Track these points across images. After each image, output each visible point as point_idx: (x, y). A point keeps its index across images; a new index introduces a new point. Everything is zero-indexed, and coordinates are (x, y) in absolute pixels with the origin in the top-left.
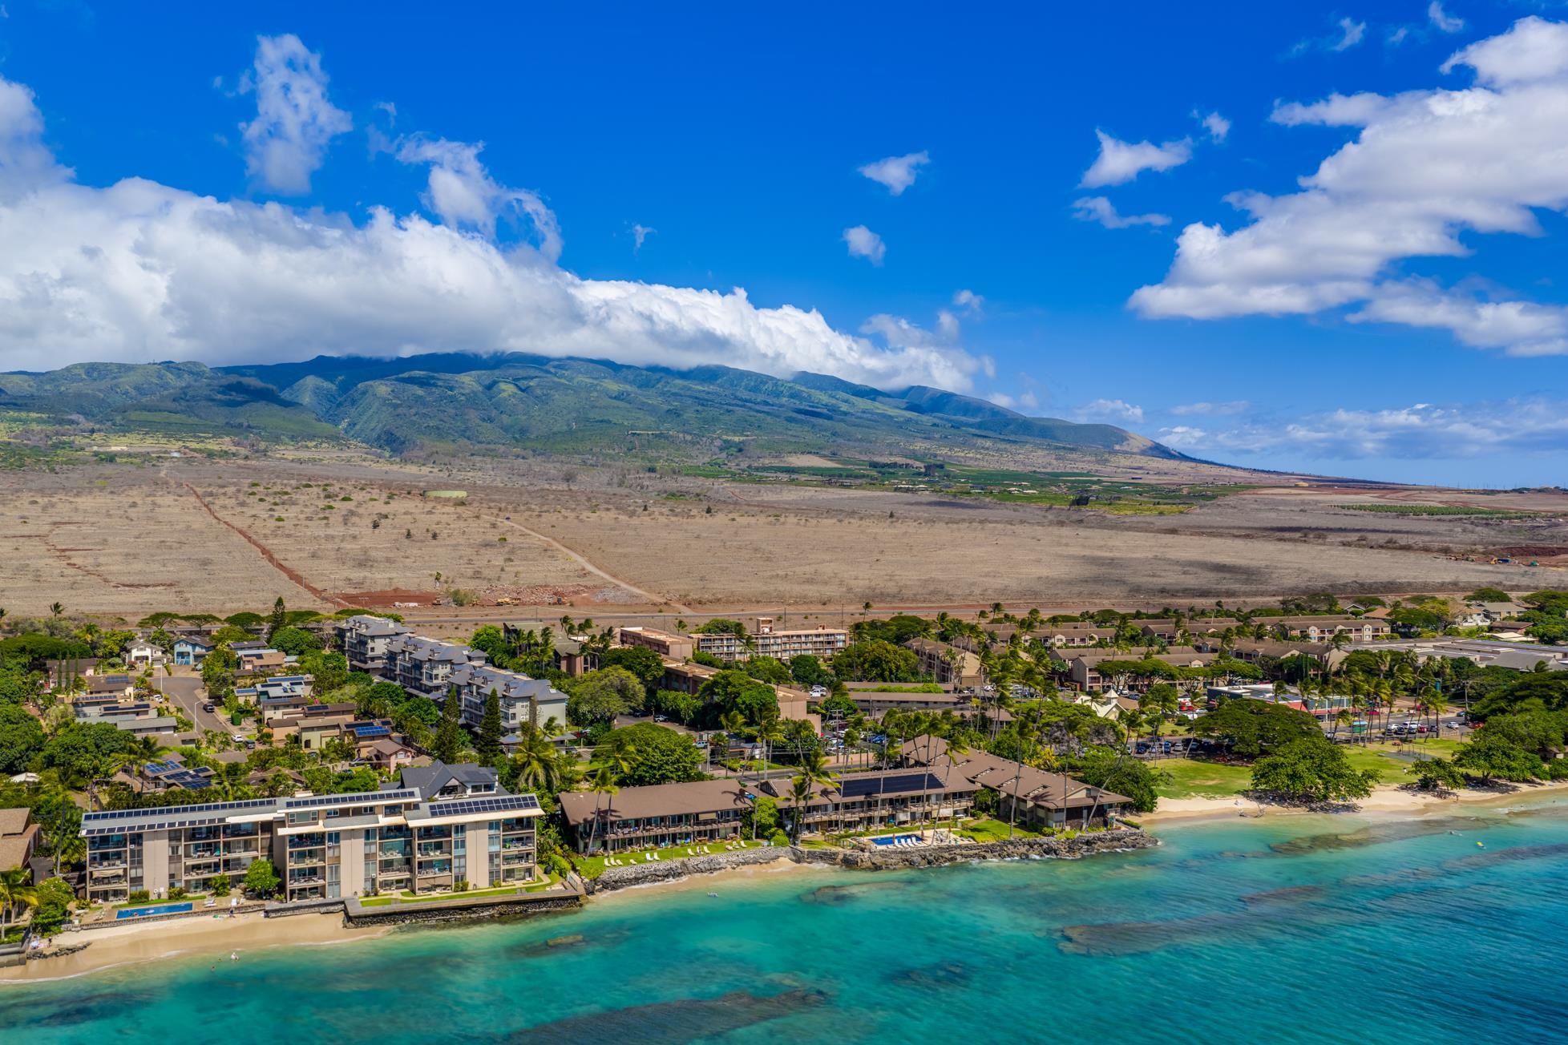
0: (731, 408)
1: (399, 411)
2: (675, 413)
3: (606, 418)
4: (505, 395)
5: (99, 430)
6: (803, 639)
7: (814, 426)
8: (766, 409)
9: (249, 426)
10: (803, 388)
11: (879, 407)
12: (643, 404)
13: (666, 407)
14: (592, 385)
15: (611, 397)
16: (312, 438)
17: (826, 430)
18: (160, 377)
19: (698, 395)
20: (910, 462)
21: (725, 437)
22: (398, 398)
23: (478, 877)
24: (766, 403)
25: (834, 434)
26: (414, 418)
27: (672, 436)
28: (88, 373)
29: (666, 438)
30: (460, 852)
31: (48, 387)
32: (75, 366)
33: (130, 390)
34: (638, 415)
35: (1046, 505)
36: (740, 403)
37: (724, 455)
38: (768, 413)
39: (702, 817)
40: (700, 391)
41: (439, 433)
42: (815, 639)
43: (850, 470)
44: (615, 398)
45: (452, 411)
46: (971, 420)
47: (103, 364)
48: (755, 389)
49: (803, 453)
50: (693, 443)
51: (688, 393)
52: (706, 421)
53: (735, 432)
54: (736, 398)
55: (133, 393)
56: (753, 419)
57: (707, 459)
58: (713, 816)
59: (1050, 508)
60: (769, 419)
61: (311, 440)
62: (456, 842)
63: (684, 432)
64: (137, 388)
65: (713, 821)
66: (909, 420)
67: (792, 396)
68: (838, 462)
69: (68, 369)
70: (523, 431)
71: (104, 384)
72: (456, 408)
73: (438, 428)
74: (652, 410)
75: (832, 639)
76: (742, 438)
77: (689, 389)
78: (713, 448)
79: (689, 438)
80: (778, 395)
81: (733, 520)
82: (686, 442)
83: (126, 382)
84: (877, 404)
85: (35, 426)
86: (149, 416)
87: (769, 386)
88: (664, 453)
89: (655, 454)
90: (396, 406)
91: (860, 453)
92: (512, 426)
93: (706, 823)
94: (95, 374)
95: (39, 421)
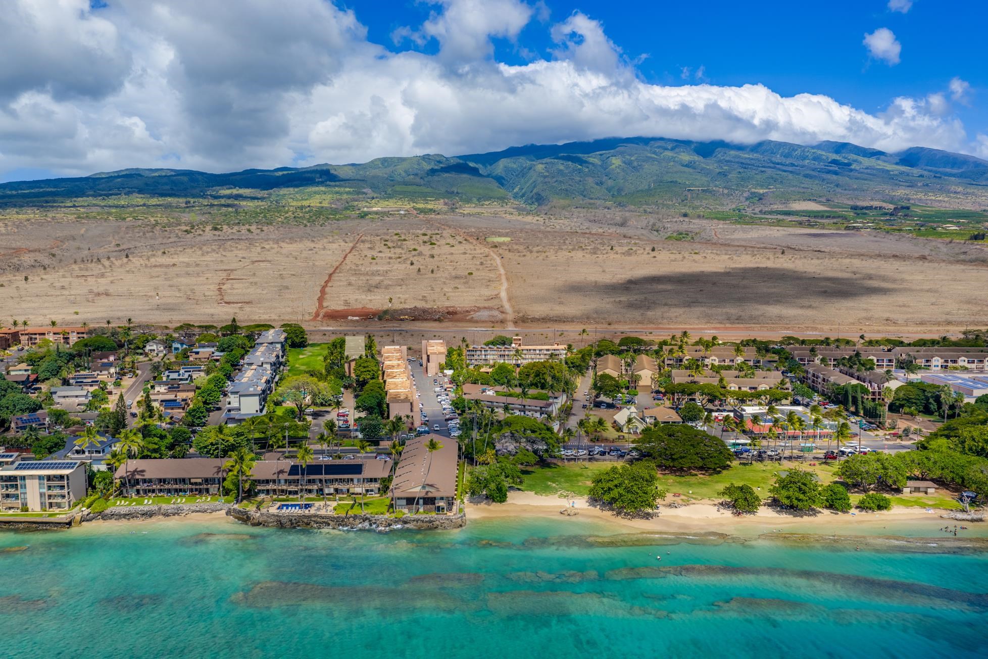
0: (763, 169)
1: (546, 180)
2: (724, 174)
3: (675, 180)
4: (613, 166)
5: (377, 198)
6: (538, 352)
7: (824, 180)
8: (790, 169)
9: (457, 193)
10: (824, 153)
11: (880, 164)
12: (703, 169)
13: (718, 170)
14: (673, 157)
15: (683, 166)
16: (489, 198)
17: (831, 183)
18: (419, 164)
19: (743, 161)
20: (884, 205)
21: (753, 190)
22: (548, 171)
23: (34, 505)
24: (792, 165)
25: (837, 186)
26: (554, 184)
27: (714, 191)
28: (382, 164)
29: (710, 192)
30: (23, 491)
31: (361, 173)
32: (376, 160)
33: (402, 173)
34: (697, 177)
35: (948, 240)
36: (772, 165)
37: (747, 203)
38: (791, 172)
39: (192, 481)
40: (746, 158)
41: (567, 193)
42: (545, 352)
43: (836, 212)
44: (687, 166)
45: (578, 178)
46: (955, 171)
47: (390, 158)
48: (787, 156)
49: (804, 200)
50: (728, 195)
51: (737, 160)
52: (743, 179)
53: (762, 187)
54: (772, 162)
55: (403, 174)
56: (778, 177)
57: (734, 206)
58: (200, 481)
59: (951, 242)
60: (790, 176)
61: (488, 200)
62: (21, 485)
63: (725, 188)
64: (405, 172)
65: (200, 484)
66: (902, 173)
67: (814, 159)
68: (829, 206)
69: (372, 162)
70: (620, 190)
71: (389, 170)
72: (581, 177)
73: (567, 190)
74: (707, 173)
75: (557, 352)
76: (765, 191)
77: (739, 157)
78: (741, 198)
79: (726, 191)
80: (804, 158)
81: (655, 257)
82: (723, 194)
83: (400, 169)
84: (879, 162)
85: (345, 196)
86: (405, 188)
87: (798, 152)
88: (704, 203)
89: (699, 204)
90: (545, 177)
91: (848, 199)
92: (614, 187)
93: (196, 484)
94: (386, 164)
95: (348, 193)
